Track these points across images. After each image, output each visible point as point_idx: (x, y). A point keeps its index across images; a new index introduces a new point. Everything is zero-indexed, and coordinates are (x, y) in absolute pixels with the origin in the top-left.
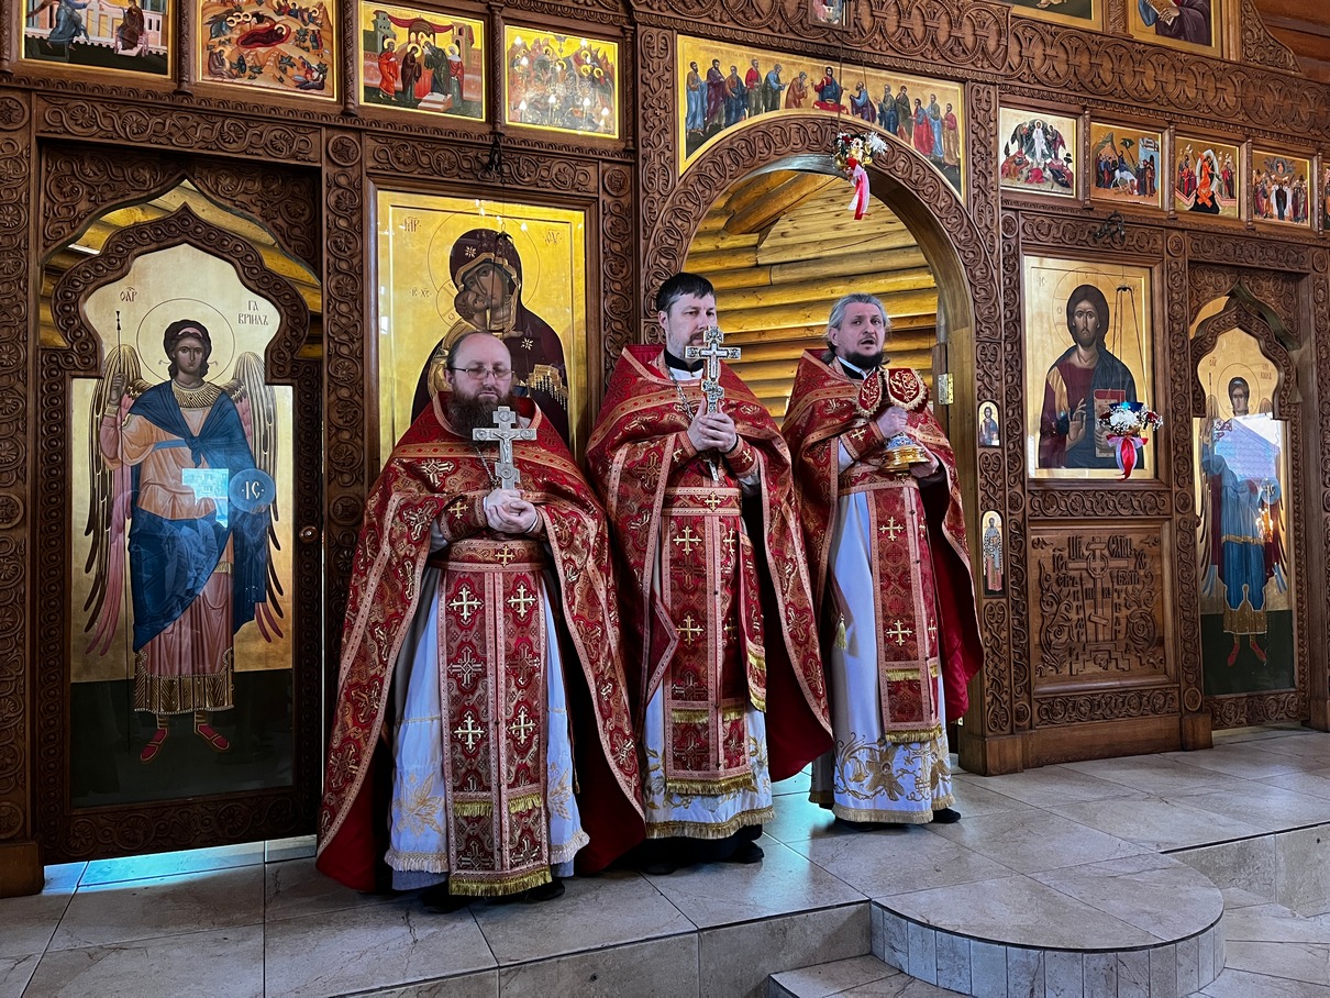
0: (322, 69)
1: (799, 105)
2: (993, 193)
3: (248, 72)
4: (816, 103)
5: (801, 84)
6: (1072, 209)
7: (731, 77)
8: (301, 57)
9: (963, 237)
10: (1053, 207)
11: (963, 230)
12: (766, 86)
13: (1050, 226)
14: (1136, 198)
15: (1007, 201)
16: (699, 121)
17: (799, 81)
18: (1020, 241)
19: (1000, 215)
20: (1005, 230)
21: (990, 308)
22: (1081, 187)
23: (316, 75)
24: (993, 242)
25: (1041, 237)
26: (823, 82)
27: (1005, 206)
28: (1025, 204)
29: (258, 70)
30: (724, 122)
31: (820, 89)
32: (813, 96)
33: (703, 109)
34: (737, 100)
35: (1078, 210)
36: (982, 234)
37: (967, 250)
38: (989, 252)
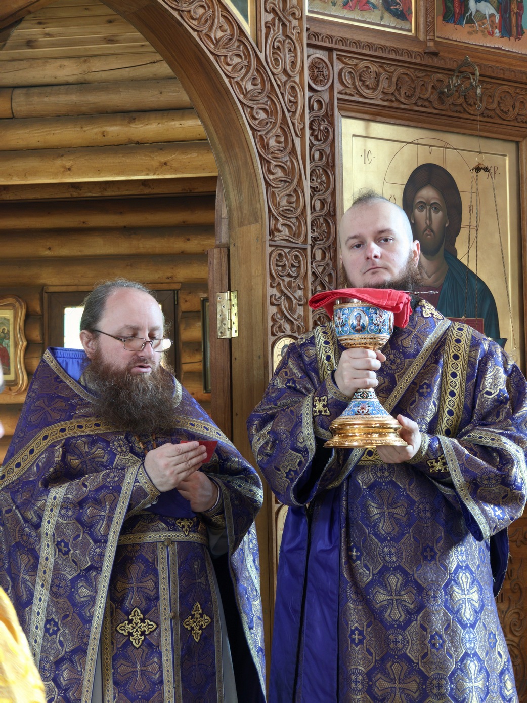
2: (295, 23)
6: (409, 53)
9: (250, 87)
10: (383, 48)
11: (249, 75)
13: (378, 75)
14: (497, 41)
15: (316, 35)
18: (336, 95)
19: (307, 56)
20: (314, 78)
21: (290, 195)
22: (422, 20)
24: (296, 97)
25: (365, 92)
27: (313, 42)
28: (343, 40)
35: (419, 54)
36: (279, 83)
37: (256, 107)
38: (289, 111)
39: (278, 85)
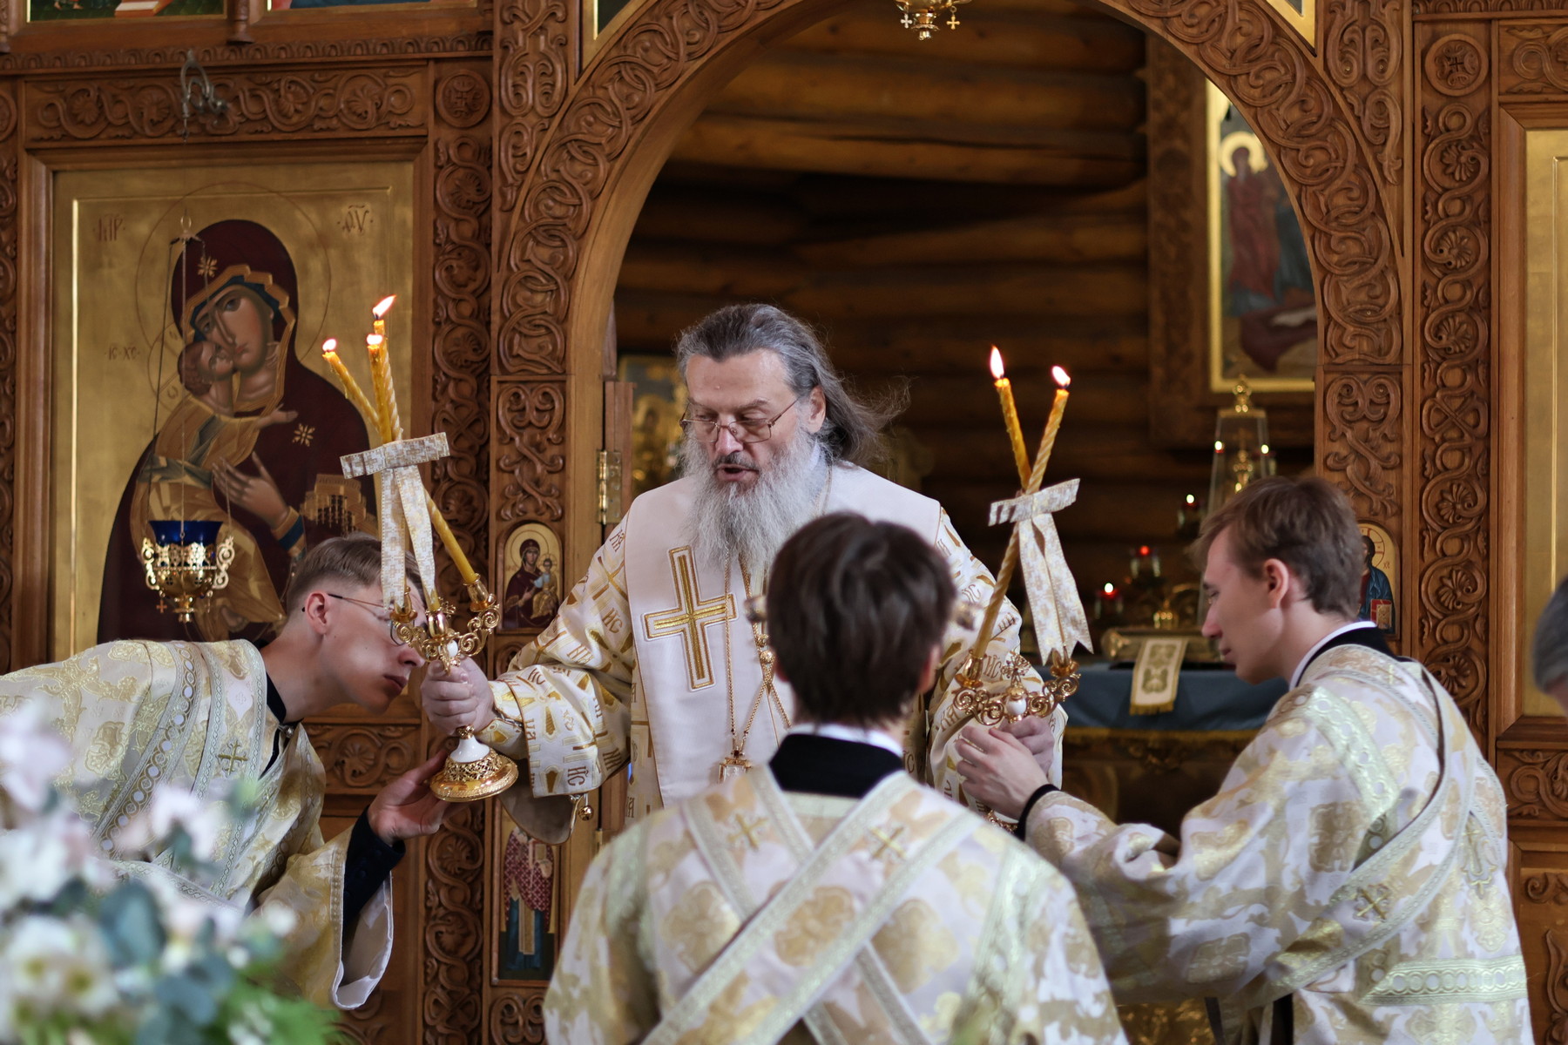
18: (1495, 97)
20: (1445, 79)
36: (1352, 99)
37: (1303, 147)
38: (1370, 144)
39: (1351, 107)
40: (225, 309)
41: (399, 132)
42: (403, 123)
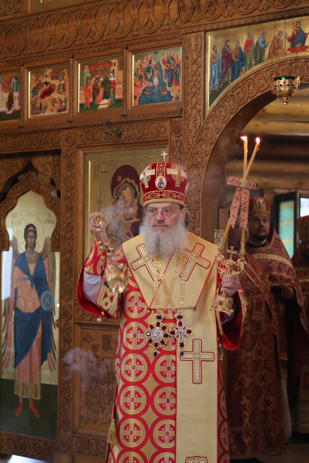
0: (66, 101)
1: (276, 55)
3: (43, 110)
4: (289, 50)
5: (279, 40)
7: (236, 48)
8: (59, 98)
12: (256, 48)
16: (216, 82)
17: (277, 38)
23: (63, 104)
26: (294, 33)
29: (46, 108)
30: (230, 79)
31: (292, 40)
32: (288, 45)
33: (219, 73)
34: (238, 62)
40: (123, 190)
41: (163, 139)
42: (163, 136)
